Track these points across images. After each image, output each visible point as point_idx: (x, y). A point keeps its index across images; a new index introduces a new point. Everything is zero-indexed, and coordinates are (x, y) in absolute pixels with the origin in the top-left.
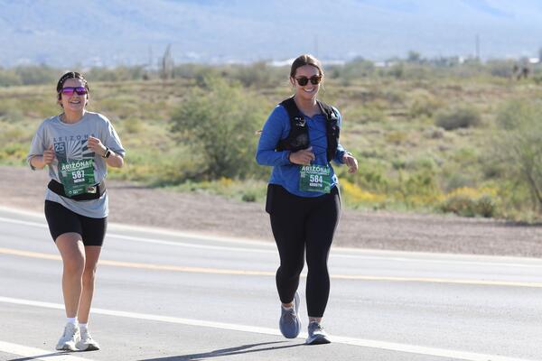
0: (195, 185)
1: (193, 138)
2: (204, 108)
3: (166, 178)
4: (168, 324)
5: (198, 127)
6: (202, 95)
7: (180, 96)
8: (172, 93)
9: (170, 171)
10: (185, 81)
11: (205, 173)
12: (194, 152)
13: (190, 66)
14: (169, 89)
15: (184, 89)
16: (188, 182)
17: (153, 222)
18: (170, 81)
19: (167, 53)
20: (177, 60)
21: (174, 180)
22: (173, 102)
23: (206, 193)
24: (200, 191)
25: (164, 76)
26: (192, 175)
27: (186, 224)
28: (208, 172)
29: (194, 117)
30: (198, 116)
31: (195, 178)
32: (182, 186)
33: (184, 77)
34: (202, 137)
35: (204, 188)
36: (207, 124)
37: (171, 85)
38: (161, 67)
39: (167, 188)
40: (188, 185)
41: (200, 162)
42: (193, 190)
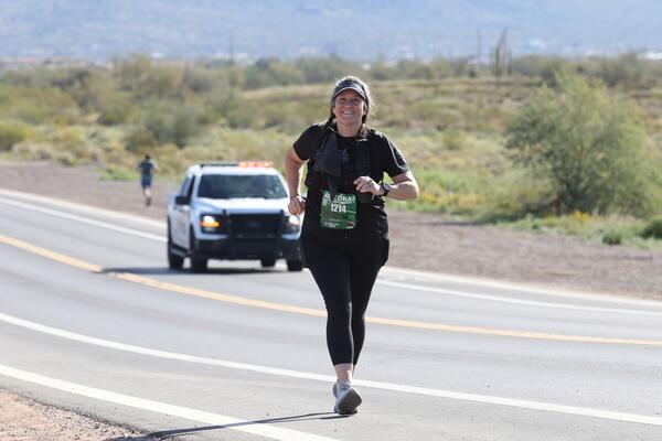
0: (538, 221)
1: (536, 157)
2: (553, 117)
3: (499, 211)
4: (500, 407)
5: (544, 142)
6: (551, 98)
7: (519, 99)
8: (508, 95)
9: (505, 202)
10: (526, 79)
11: (551, 204)
12: (537, 176)
13: (534, 59)
14: (504, 90)
15: (526, 90)
16: (529, 216)
17: (480, 271)
18: (504, 78)
19: (503, 40)
20: (516, 50)
21: (509, 213)
22: (510, 107)
23: (554, 231)
24: (545, 229)
25: (497, 72)
26: (534, 208)
27: (525, 275)
28: (557, 203)
29: (539, 128)
30: (544, 127)
31: (539, 211)
32: (520, 223)
33: (525, 73)
34: (548, 155)
35: (551, 226)
36: (557, 138)
37: (508, 84)
38: (494, 59)
39: (500, 224)
40: (529, 221)
41: (545, 190)
42: (535, 227)
